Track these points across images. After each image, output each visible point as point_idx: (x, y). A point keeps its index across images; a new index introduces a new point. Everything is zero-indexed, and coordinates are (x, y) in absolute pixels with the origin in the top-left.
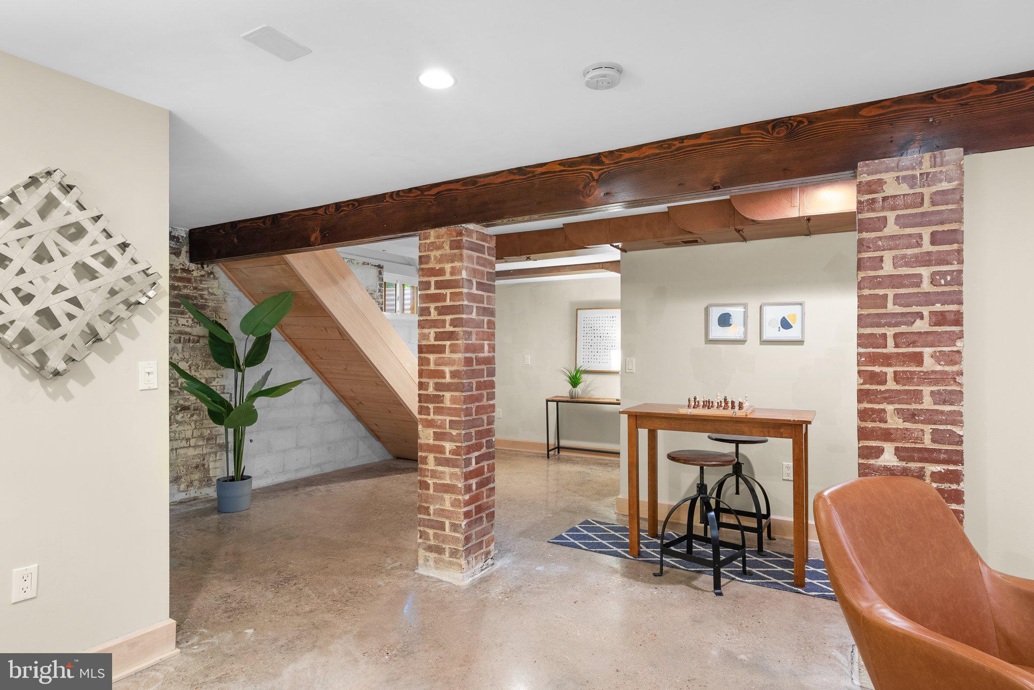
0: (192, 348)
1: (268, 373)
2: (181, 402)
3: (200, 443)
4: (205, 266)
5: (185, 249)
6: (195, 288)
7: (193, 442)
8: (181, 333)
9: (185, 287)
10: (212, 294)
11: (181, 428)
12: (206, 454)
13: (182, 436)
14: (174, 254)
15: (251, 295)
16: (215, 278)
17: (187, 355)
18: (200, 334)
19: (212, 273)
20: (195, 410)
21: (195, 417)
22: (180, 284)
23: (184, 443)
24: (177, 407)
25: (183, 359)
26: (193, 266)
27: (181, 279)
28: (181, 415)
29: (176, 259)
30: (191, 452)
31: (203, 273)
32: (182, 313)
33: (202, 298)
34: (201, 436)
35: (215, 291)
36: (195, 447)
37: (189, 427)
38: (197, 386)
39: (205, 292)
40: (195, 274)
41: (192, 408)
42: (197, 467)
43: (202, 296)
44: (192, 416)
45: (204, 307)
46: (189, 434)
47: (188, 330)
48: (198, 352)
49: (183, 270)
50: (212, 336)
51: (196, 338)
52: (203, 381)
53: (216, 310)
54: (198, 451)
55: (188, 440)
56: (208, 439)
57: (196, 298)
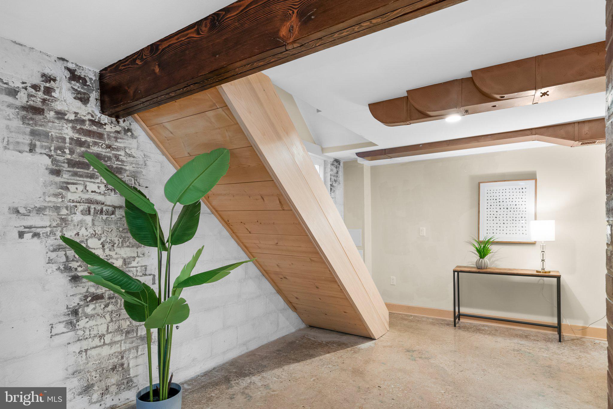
0: (105, 221)
1: (199, 252)
2: (92, 290)
3: (118, 338)
4: (121, 121)
5: (94, 95)
6: (109, 147)
7: (108, 339)
8: (90, 201)
9: (95, 144)
10: (130, 156)
11: (92, 323)
12: (125, 351)
13: (94, 333)
14: (81, 99)
15: (174, 159)
16: (133, 136)
17: (99, 230)
18: (116, 204)
19: (129, 130)
20: (110, 298)
21: (111, 308)
22: (89, 139)
23: (97, 342)
24: (86, 297)
25: (94, 235)
26: (105, 119)
27: (89, 133)
28: (92, 306)
29: (83, 107)
30: (106, 351)
31: (118, 128)
32: (92, 176)
33: (118, 159)
34: (119, 330)
35: (134, 152)
36: (111, 344)
37: (103, 320)
38: (107, 273)
39: (122, 153)
40: (108, 128)
41: (106, 296)
42: (114, 369)
43: (117, 158)
44: (107, 306)
45: (120, 170)
46: (103, 329)
47: (100, 198)
48: (113, 226)
49: (93, 122)
50: (130, 206)
51: (111, 209)
52: (118, 264)
53: (134, 175)
54: (116, 349)
55: (101, 337)
56: (128, 332)
57: (109, 158)
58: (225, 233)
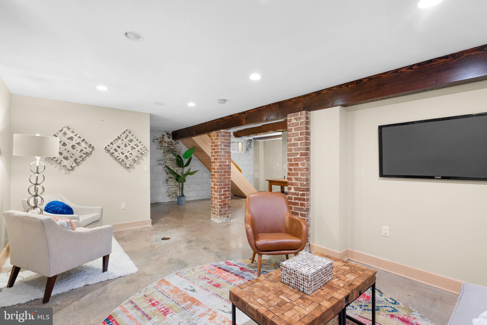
0: (173, 162)
1: (190, 169)
2: (170, 176)
3: (175, 187)
4: (176, 141)
5: (171, 137)
6: (174, 147)
7: (173, 186)
8: (170, 158)
9: (171, 146)
10: (178, 148)
11: (170, 183)
12: (177, 190)
13: (171, 185)
14: (169, 138)
15: (188, 147)
16: (179, 144)
17: (172, 164)
18: (175, 159)
19: (178, 142)
20: (174, 178)
21: (174, 180)
22: (170, 146)
23: (171, 187)
24: (169, 177)
25: (171, 165)
26: (173, 141)
27: (170, 144)
28: (170, 179)
29: (169, 139)
30: (173, 189)
31: (176, 142)
32: (170, 153)
33: (176, 149)
34: (175, 185)
35: (179, 147)
36: (174, 188)
37: (172, 183)
38: (172, 172)
39: (176, 147)
40: (174, 143)
41: (173, 177)
42: (174, 193)
43: (175, 149)
44: (173, 180)
45: (176, 151)
46: (172, 184)
47: (172, 157)
48: (174, 163)
49: (171, 142)
50: (177, 159)
51: (174, 159)
52: (175, 171)
53: (179, 152)
54: (175, 189)
55: (172, 186)
56: (177, 186)
57: (174, 149)
58: (202, 165)
